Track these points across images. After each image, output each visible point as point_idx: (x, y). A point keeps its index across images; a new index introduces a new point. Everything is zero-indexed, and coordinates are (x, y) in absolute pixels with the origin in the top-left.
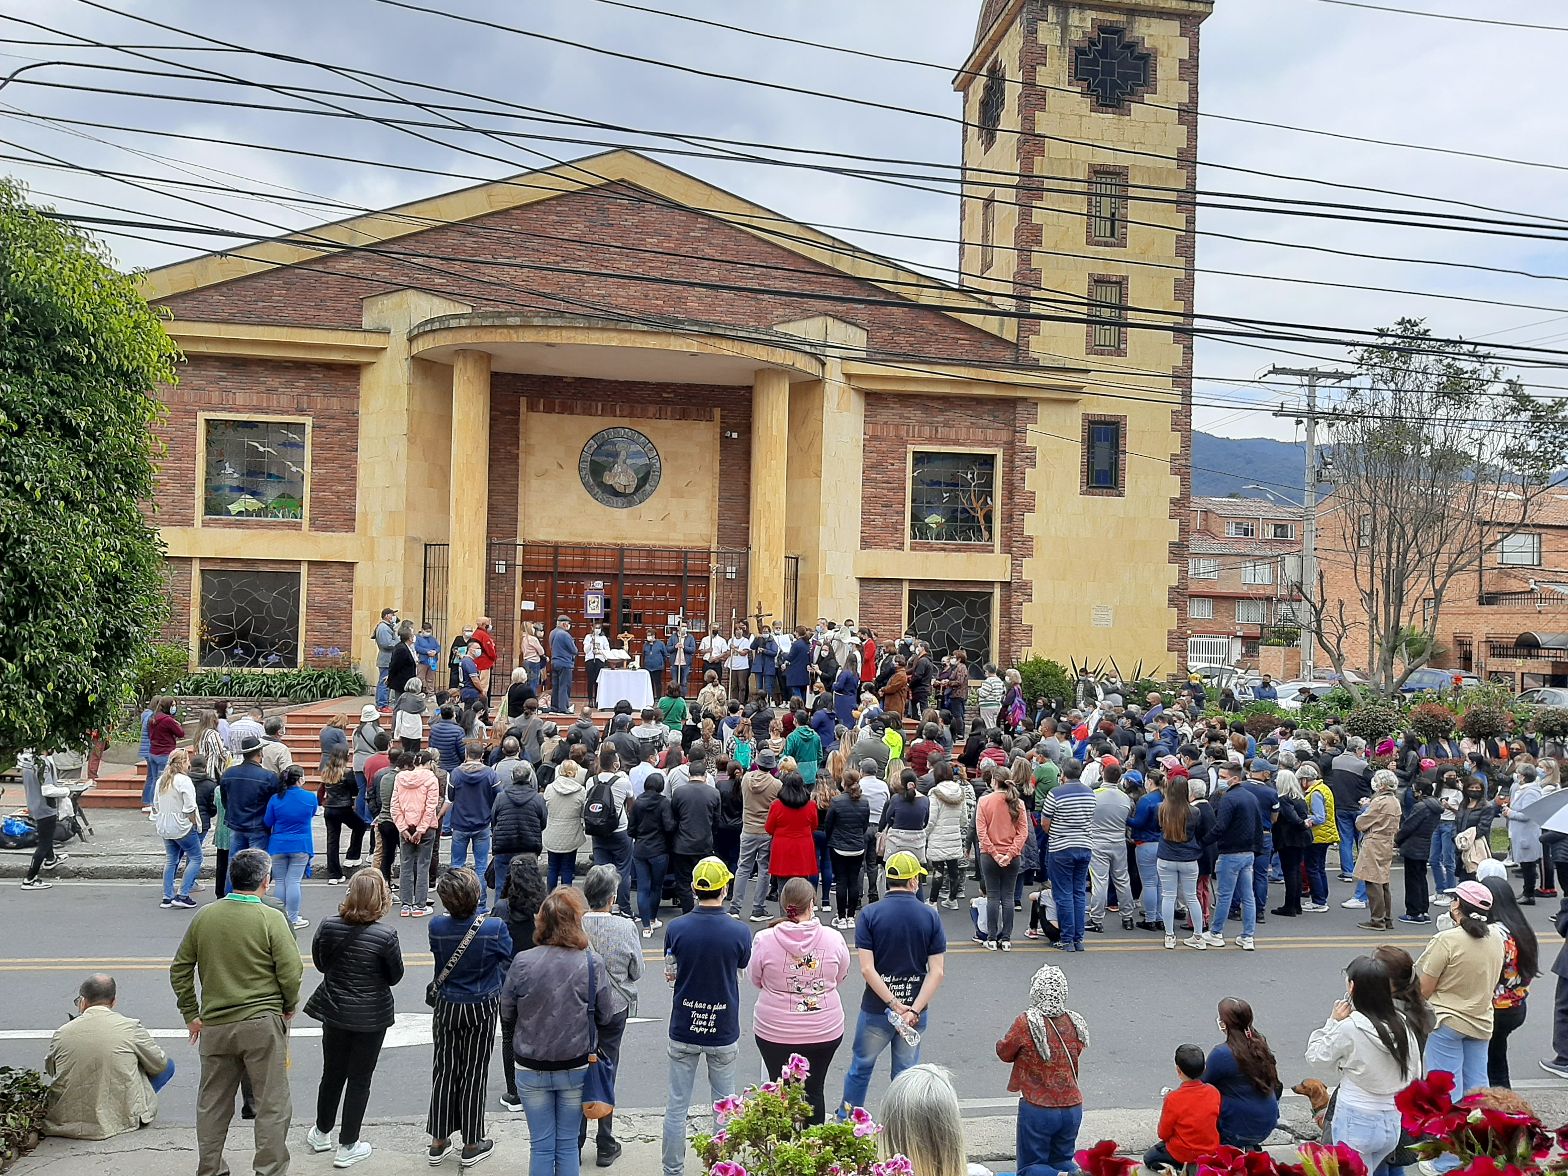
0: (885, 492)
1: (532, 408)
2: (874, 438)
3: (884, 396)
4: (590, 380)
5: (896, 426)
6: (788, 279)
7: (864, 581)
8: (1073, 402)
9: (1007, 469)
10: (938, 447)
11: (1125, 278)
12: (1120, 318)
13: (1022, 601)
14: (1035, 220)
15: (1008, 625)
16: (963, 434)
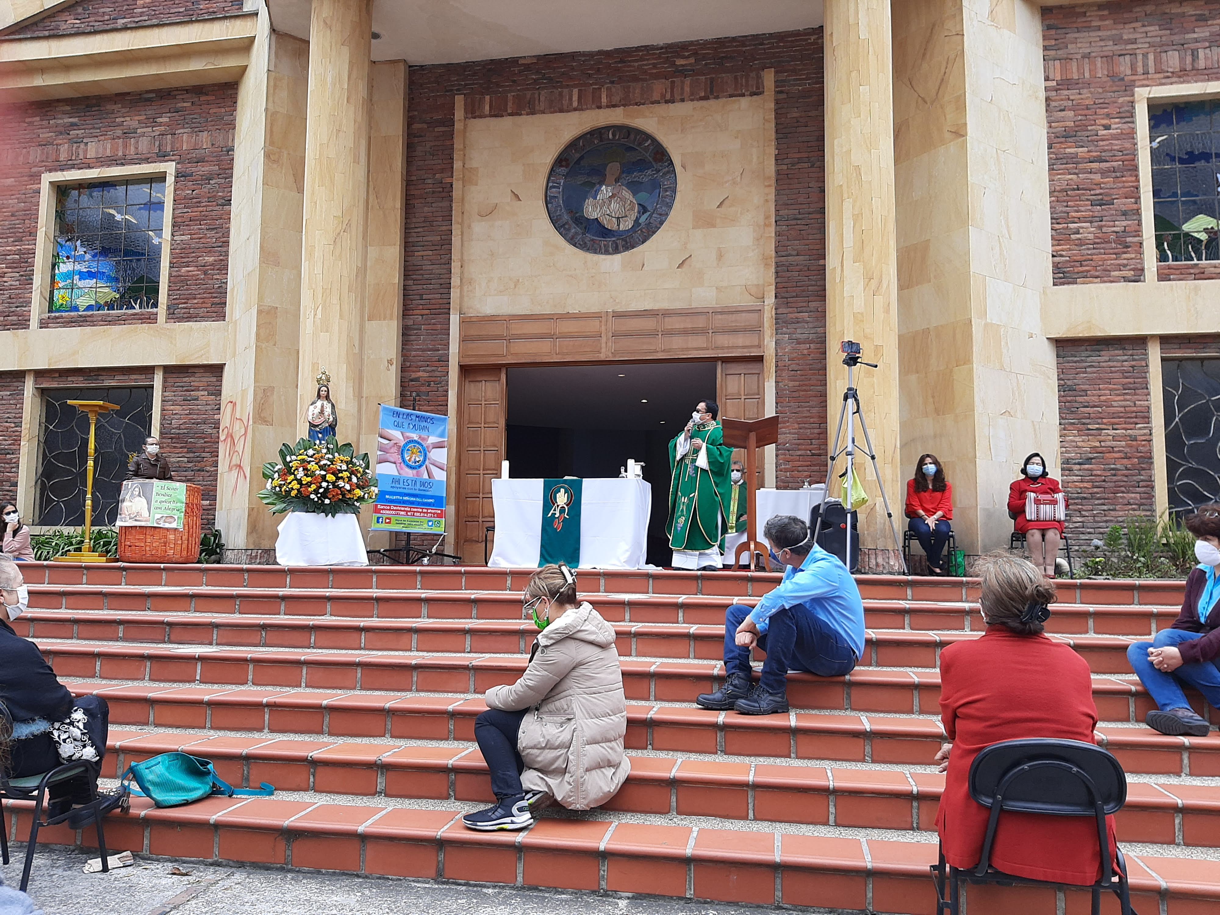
0: (1097, 177)
1: (473, 112)
2: (1066, 84)
3: (1078, 10)
4: (560, 57)
5: (1109, 58)
7: (1063, 345)
10: (1201, 84)
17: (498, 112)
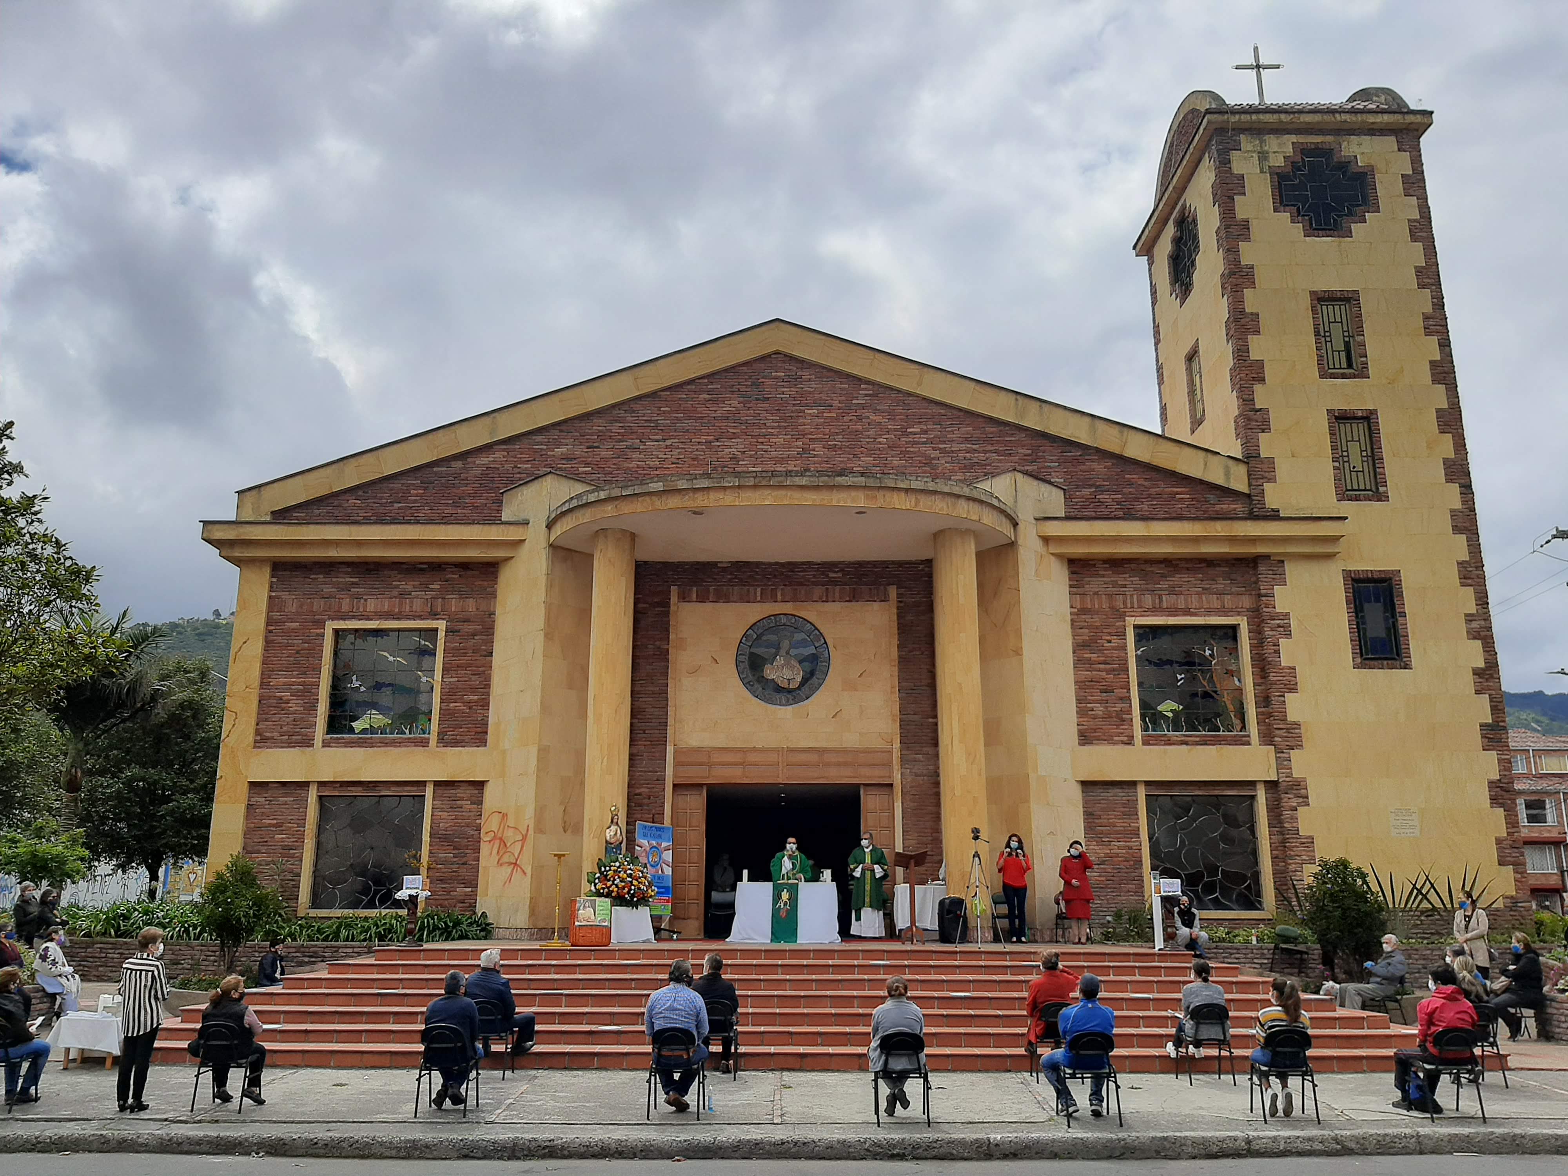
0: (1104, 674)
1: (684, 597)
2: (1083, 611)
3: (1091, 562)
4: (747, 564)
5: (1110, 596)
6: (967, 440)
7: (1086, 785)
8: (1329, 556)
9: (1256, 642)
10: (1165, 618)
11: (1374, 412)
12: (1374, 457)
13: (1295, 804)
14: (1254, 355)
15: (1281, 837)
16: (1194, 602)
17: (702, 599)
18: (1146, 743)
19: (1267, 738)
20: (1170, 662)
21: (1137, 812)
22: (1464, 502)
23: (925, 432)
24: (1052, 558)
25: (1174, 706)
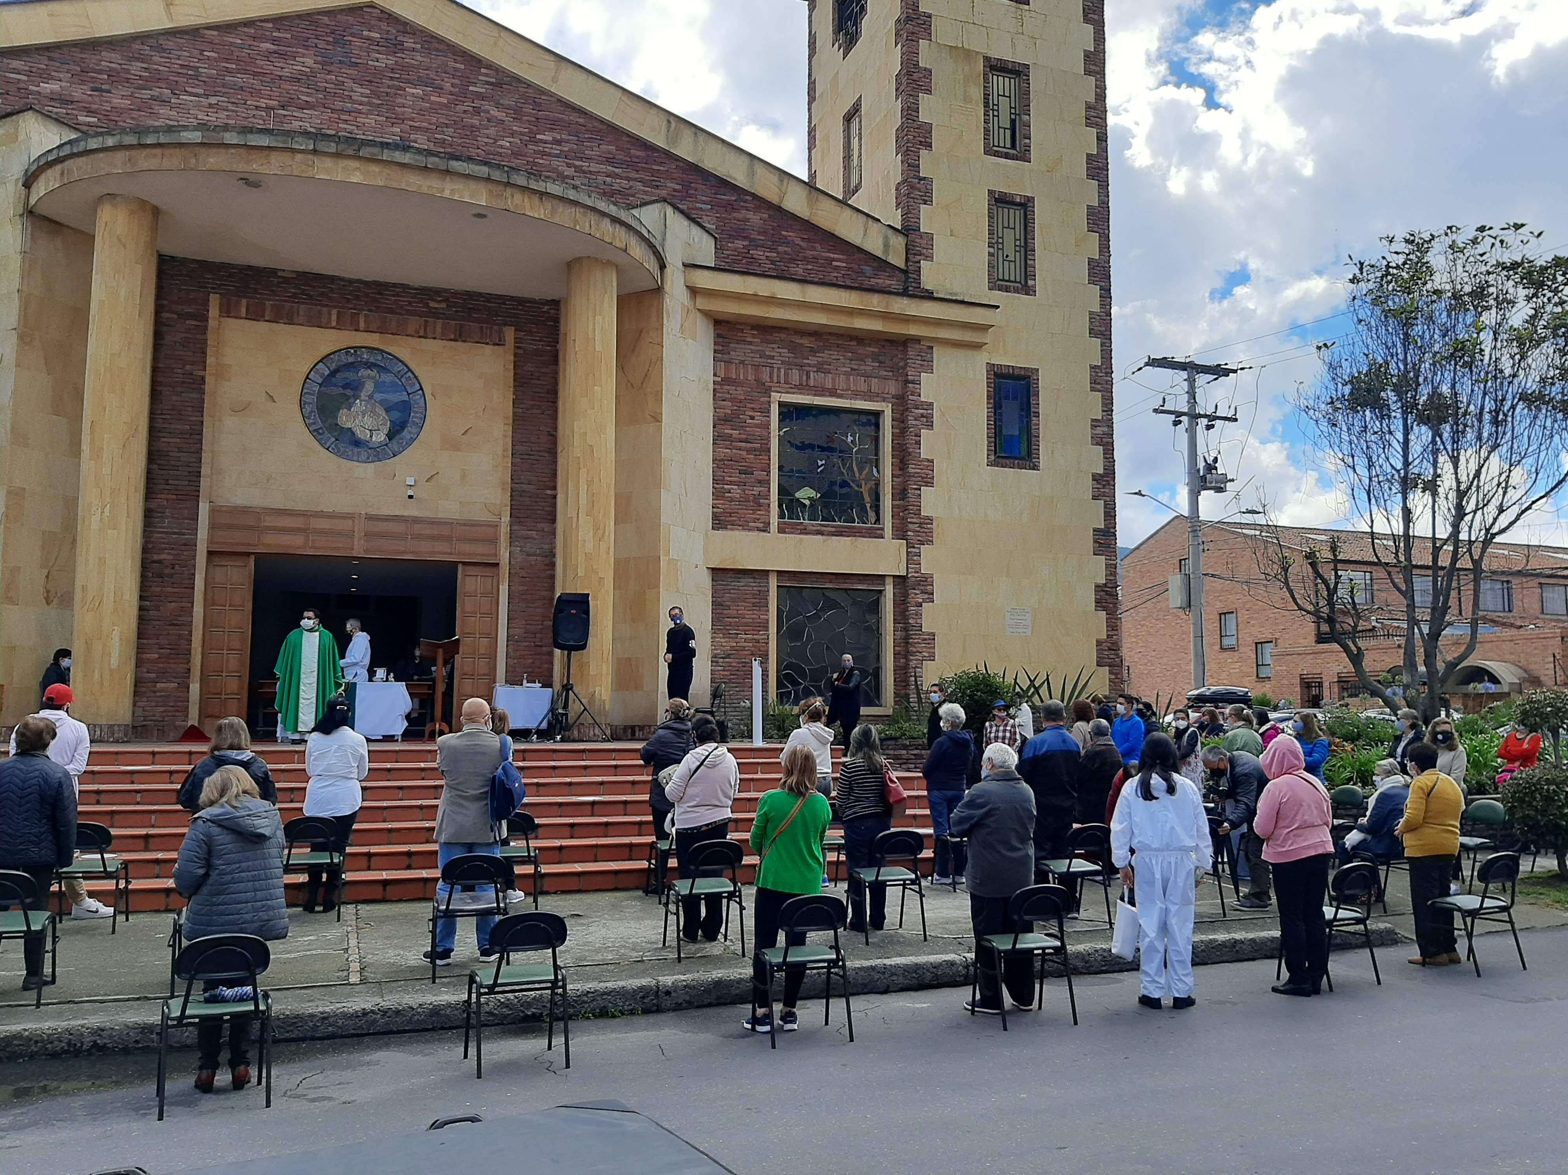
0: (744, 454)
1: (227, 311)
2: (727, 381)
3: (739, 325)
4: (319, 277)
6: (609, 161)
7: (717, 573)
8: (977, 346)
9: (898, 431)
10: (810, 397)
11: (1031, 200)
12: (1027, 248)
13: (921, 600)
14: (923, 117)
15: (903, 634)
16: (841, 382)
17: (255, 315)
18: (781, 530)
19: (900, 532)
20: (811, 446)
21: (768, 603)
22: (1102, 306)
23: (558, 142)
24: (699, 315)
25: (811, 493)
